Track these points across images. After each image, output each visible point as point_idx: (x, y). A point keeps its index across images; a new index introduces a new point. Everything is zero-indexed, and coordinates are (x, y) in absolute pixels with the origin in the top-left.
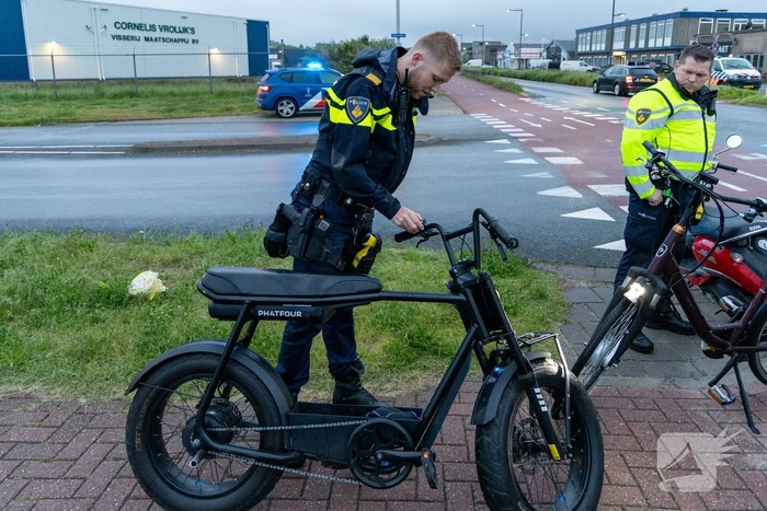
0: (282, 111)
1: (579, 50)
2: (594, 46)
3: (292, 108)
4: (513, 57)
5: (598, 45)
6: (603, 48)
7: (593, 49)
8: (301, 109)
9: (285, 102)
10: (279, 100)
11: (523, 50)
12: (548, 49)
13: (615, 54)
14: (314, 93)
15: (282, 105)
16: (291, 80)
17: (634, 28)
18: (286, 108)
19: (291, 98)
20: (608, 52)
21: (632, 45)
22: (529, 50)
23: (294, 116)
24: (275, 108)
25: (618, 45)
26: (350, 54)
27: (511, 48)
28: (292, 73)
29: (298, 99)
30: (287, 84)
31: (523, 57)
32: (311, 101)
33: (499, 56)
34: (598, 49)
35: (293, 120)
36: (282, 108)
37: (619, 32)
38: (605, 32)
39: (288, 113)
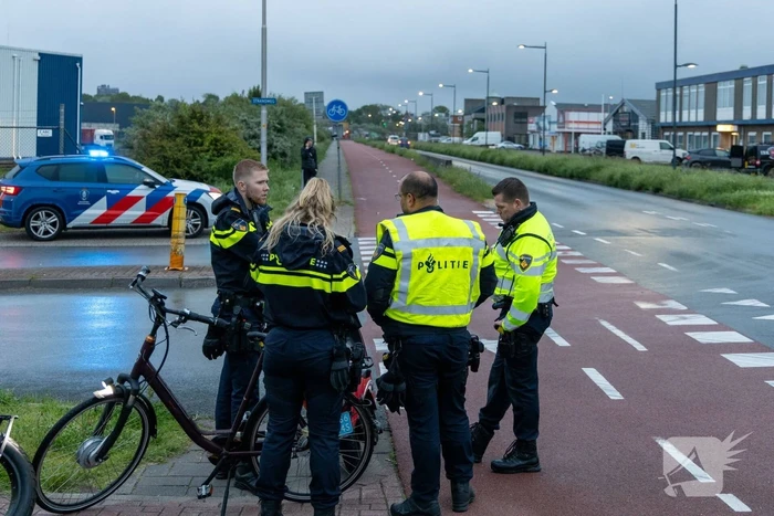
0: (36, 229)
1: (662, 120)
2: (685, 113)
3: (54, 224)
4: (555, 128)
5: (693, 112)
6: (701, 118)
7: (685, 119)
8: (69, 225)
9: (42, 214)
10: (32, 209)
11: (573, 116)
12: (616, 116)
13: (721, 128)
14: (93, 199)
15: (37, 218)
16: (55, 177)
17: (748, 84)
18: (44, 224)
19: (52, 208)
20: (710, 126)
21: (747, 115)
22: (584, 116)
23: (57, 237)
24: (24, 223)
25: (725, 112)
26: (196, 126)
27: (551, 111)
28: (58, 165)
29: (65, 209)
30: (48, 184)
31: (573, 128)
32: (88, 212)
33: (532, 127)
34: (693, 119)
35: (52, 244)
36: (38, 223)
37: (726, 89)
38: (702, 88)
39: (46, 232)
